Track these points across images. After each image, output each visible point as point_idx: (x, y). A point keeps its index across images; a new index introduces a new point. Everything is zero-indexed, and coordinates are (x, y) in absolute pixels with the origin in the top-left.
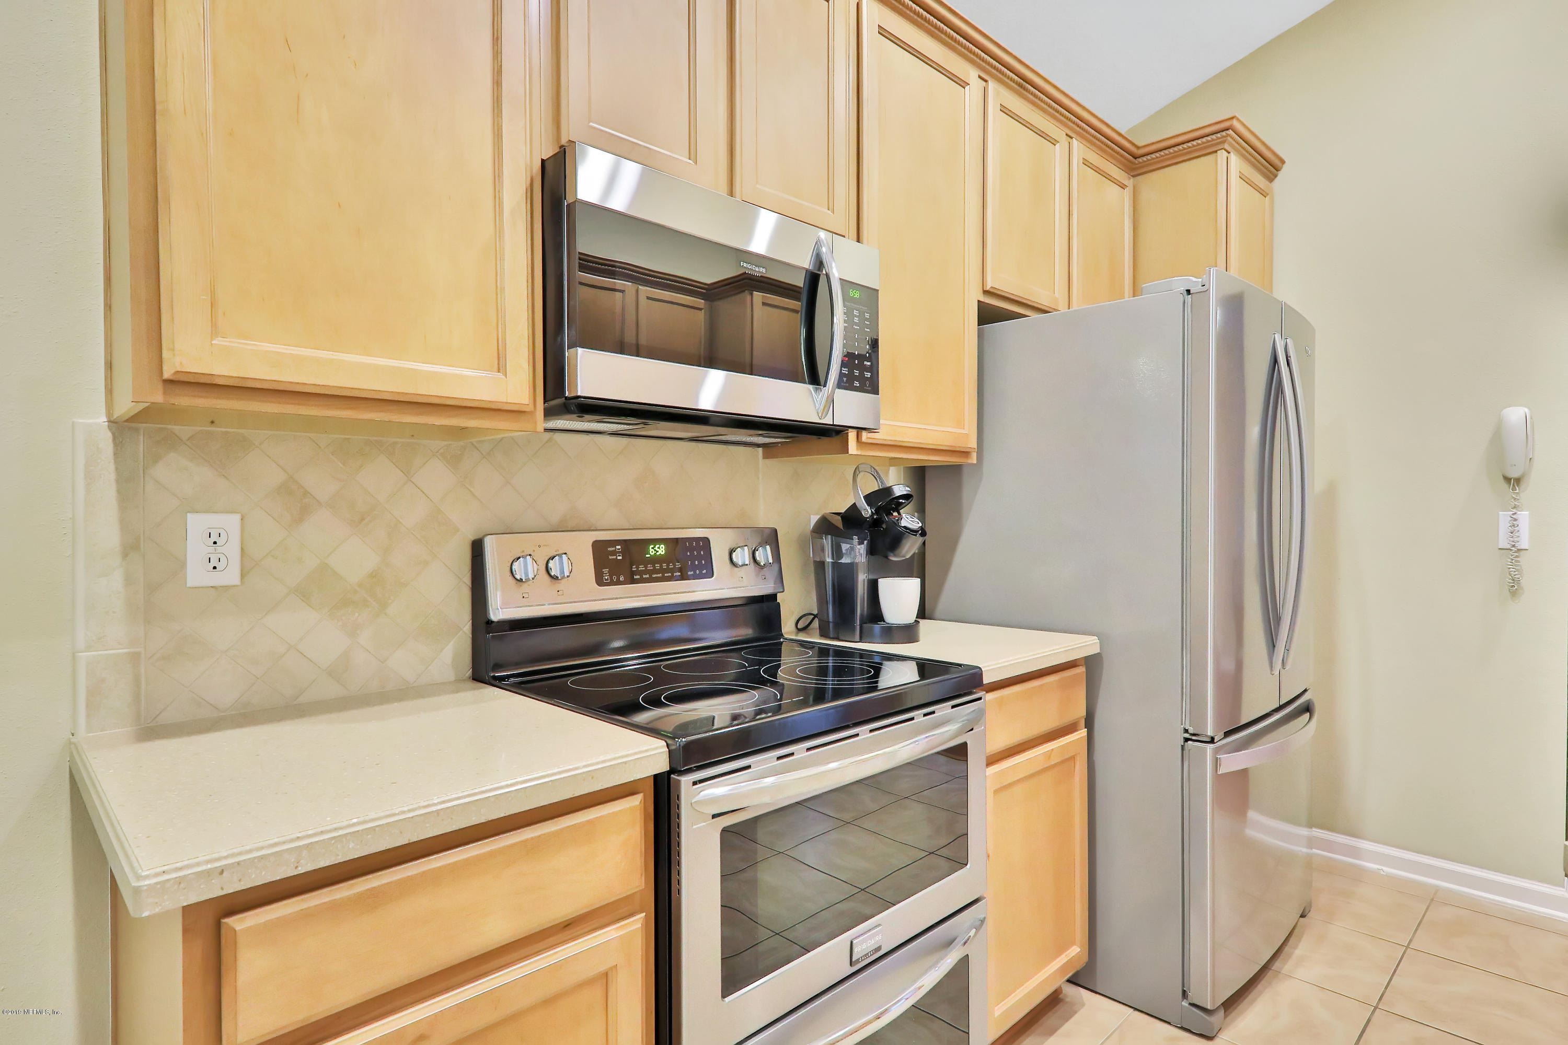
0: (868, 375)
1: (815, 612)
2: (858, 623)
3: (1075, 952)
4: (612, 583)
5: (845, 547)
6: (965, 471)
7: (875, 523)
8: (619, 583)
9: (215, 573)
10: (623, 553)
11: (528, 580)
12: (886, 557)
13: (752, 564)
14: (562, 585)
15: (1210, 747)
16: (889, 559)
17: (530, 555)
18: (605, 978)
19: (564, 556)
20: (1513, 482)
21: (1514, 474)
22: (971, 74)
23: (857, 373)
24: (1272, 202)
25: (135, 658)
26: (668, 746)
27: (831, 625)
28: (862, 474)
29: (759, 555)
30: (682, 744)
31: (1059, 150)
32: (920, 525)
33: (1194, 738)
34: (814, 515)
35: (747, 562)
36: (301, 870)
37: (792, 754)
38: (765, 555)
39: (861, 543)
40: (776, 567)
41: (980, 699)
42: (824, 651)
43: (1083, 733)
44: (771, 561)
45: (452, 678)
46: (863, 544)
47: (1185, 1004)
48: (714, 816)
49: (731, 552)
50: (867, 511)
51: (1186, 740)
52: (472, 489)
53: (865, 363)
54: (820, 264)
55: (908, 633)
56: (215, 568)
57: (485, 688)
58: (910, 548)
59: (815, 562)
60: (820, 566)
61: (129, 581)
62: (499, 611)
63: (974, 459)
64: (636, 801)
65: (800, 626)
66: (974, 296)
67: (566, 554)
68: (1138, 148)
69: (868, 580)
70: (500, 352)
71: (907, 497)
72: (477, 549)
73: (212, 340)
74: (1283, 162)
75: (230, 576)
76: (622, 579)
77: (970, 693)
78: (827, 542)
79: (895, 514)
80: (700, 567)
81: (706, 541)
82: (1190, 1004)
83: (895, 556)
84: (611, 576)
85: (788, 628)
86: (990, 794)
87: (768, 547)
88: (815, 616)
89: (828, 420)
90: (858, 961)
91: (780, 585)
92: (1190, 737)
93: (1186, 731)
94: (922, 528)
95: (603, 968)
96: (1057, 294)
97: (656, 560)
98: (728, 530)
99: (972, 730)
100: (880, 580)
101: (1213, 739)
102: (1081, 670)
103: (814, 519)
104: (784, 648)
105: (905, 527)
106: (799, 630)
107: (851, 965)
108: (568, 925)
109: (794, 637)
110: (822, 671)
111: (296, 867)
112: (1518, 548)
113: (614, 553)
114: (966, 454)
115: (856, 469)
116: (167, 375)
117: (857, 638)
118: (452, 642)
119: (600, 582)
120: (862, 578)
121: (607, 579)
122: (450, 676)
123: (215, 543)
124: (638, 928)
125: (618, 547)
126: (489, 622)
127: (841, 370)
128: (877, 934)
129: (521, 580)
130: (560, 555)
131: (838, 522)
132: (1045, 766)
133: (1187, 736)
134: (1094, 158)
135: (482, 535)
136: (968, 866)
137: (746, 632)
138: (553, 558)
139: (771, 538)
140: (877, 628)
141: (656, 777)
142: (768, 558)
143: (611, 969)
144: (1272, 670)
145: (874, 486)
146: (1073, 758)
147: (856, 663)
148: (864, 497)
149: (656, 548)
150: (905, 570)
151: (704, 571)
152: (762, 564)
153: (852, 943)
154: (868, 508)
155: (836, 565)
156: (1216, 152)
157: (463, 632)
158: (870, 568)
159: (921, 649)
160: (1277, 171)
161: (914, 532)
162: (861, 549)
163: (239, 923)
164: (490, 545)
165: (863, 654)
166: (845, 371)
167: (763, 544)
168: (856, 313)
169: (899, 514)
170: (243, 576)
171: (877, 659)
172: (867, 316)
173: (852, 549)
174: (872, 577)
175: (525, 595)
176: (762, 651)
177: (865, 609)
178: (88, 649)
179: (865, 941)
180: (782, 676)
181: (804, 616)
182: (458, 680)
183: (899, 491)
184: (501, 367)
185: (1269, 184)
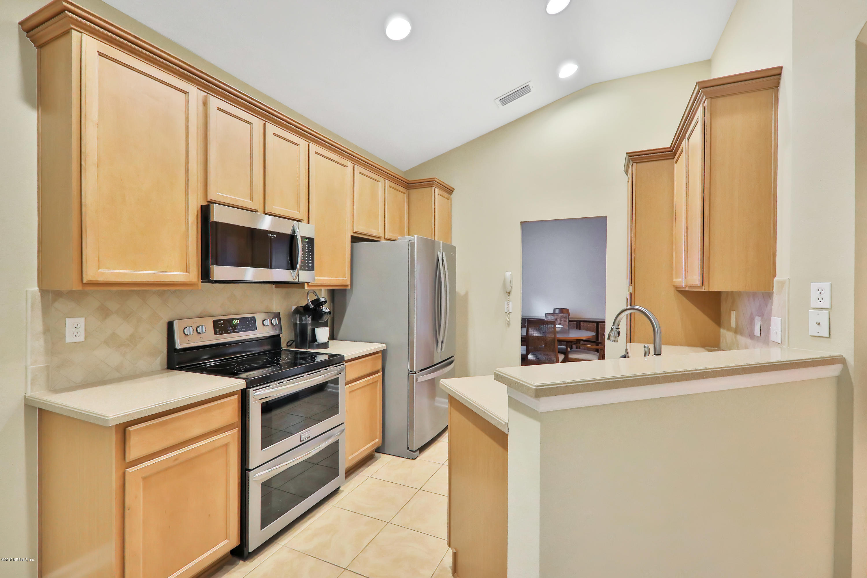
0: (310, 265)
1: (294, 340)
2: (308, 343)
3: (377, 441)
4: (220, 334)
5: (303, 318)
6: (348, 292)
7: (315, 310)
8: (222, 334)
9: (76, 337)
10: (224, 323)
11: (190, 334)
12: (318, 321)
13: (271, 326)
14: (202, 335)
15: (415, 374)
16: (319, 322)
17: (191, 326)
18: (226, 445)
19: (203, 326)
20: (509, 293)
21: (508, 291)
22: (349, 163)
23: (307, 265)
24: (451, 202)
25: (47, 367)
26: (246, 381)
27: (299, 344)
28: (310, 294)
29: (274, 322)
30: (250, 380)
31: (380, 185)
32: (329, 311)
33: (411, 372)
34: (294, 306)
35: (269, 325)
36: (147, 415)
37: (283, 382)
38: (275, 321)
39: (309, 317)
40: (279, 325)
41: (343, 364)
42: (296, 353)
43: (381, 374)
44: (277, 324)
45: (160, 369)
46: (310, 317)
47: (408, 451)
48: (259, 400)
49: (263, 321)
50: (312, 306)
51: (409, 373)
52: (167, 304)
53: (310, 261)
54: (294, 232)
55: (325, 345)
56: (76, 336)
57: (173, 371)
58: (325, 318)
59: (294, 323)
60: (295, 324)
61: (46, 341)
62: (179, 345)
63: (349, 287)
64: (236, 397)
65: (288, 345)
66: (350, 234)
67: (204, 325)
68: (409, 181)
69: (312, 329)
70: (187, 266)
71: (325, 302)
72: (170, 326)
73: (98, 270)
74: (454, 189)
75: (81, 338)
76: (223, 332)
77: (341, 363)
78: (298, 317)
79: (321, 307)
80: (252, 327)
81: (254, 318)
82: (410, 451)
83: (321, 321)
84: (219, 332)
85: (284, 346)
86: (347, 393)
87: (276, 319)
88: (294, 341)
89: (297, 281)
90: (303, 440)
91: (281, 331)
92: (410, 372)
93: (409, 371)
94: (330, 312)
95: (226, 442)
96: (379, 231)
97: (235, 325)
98: (262, 314)
99: (341, 373)
100: (316, 329)
101: (416, 372)
102: (380, 354)
103: (294, 308)
104: (282, 352)
105: (324, 312)
106: (288, 346)
107: (301, 442)
108: (216, 431)
109: (286, 349)
110: (296, 359)
111: (146, 414)
112: (509, 312)
113: (221, 324)
114: (347, 286)
115: (308, 292)
116: (85, 281)
117: (308, 348)
118: (159, 357)
119: (216, 334)
120: (309, 328)
121: (218, 333)
122: (159, 368)
123: (76, 328)
124: (236, 432)
125: (222, 322)
126: (176, 349)
127: (301, 264)
128: (309, 432)
129: (188, 335)
130: (202, 326)
131: (302, 310)
132: (367, 384)
133: (409, 372)
134: (393, 185)
135: (174, 319)
136: (339, 414)
137: (267, 347)
138: (199, 327)
139: (277, 315)
140: (315, 344)
141: (242, 390)
142: (276, 322)
143: (228, 443)
144: (437, 351)
145: (315, 298)
146: (377, 381)
147: (307, 356)
148: (311, 301)
149: (236, 321)
150: (325, 325)
151: (253, 328)
152: (274, 325)
153: (301, 435)
154: (312, 305)
155: (300, 324)
156: (431, 187)
157: (164, 353)
158: (312, 324)
159: (329, 351)
160: (452, 191)
161: (327, 313)
162: (309, 319)
163: (132, 429)
164: (176, 323)
165: (309, 353)
166: (303, 264)
167: (274, 318)
168: (307, 246)
169: (323, 307)
170: (86, 338)
171: (315, 355)
172: (310, 246)
173: (306, 319)
174: (313, 327)
175: (189, 340)
176: (274, 354)
177: (311, 338)
178: (31, 365)
179: (304, 435)
180: (281, 362)
181: (289, 341)
182: (163, 369)
183: (322, 300)
184: (187, 271)
185: (450, 196)
